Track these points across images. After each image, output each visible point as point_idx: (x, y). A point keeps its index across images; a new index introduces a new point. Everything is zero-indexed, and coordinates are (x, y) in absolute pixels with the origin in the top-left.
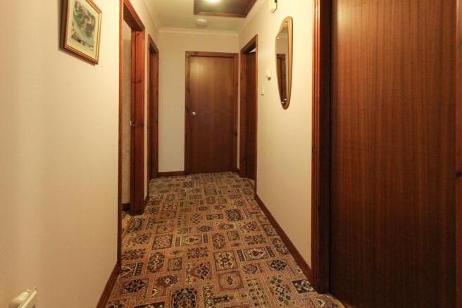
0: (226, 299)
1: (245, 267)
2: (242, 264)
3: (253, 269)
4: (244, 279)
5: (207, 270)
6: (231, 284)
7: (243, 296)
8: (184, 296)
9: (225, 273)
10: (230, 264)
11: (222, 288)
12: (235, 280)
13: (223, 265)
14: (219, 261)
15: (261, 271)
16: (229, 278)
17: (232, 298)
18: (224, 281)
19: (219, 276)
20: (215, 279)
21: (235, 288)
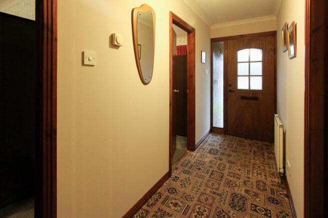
0: (214, 193)
1: (192, 201)
2: (192, 204)
3: (187, 197)
4: (198, 196)
5: (218, 214)
6: (207, 198)
7: (205, 190)
8: (238, 206)
9: (206, 205)
10: (199, 208)
11: (214, 199)
12: (203, 198)
13: (205, 211)
14: (205, 215)
15: (184, 194)
16: (206, 201)
17: (211, 192)
18: (210, 201)
19: (211, 205)
20: (215, 205)
21: (207, 194)
